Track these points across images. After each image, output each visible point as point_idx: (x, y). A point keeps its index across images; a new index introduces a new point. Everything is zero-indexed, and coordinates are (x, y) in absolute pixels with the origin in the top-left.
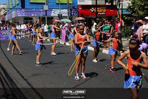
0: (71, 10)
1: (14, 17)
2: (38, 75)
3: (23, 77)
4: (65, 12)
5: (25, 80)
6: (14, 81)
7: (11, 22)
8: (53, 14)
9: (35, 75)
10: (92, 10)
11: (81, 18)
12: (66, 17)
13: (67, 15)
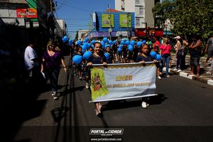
4: (125, 33)
8: (117, 35)
12: (126, 37)
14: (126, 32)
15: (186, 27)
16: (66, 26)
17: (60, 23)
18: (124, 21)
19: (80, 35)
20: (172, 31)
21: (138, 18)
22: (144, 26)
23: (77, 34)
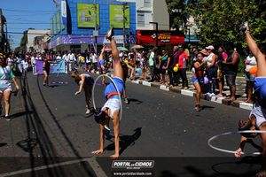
0: (128, 36)
1: (58, 44)
2: (73, 115)
3: (54, 118)
4: (120, 39)
5: (56, 121)
6: (43, 123)
7: (55, 50)
9: (69, 116)
10: (154, 36)
11: (139, 46)
12: (121, 45)
13: (122, 42)
14: (121, 37)
15: (218, 32)
20: (198, 36)
21: (142, 13)
22: (151, 28)
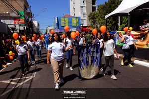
14: (76, 29)
16: (39, 25)
17: (35, 23)
18: (74, 22)
19: (48, 31)
21: (83, 20)
22: (86, 25)
23: (47, 30)
